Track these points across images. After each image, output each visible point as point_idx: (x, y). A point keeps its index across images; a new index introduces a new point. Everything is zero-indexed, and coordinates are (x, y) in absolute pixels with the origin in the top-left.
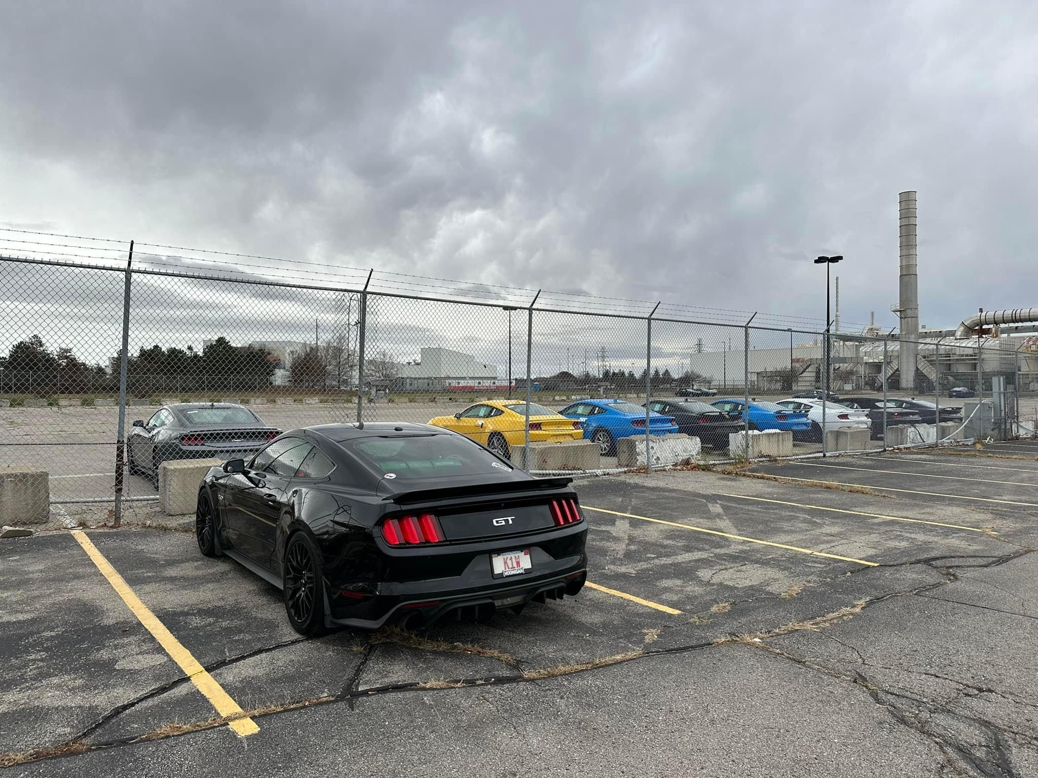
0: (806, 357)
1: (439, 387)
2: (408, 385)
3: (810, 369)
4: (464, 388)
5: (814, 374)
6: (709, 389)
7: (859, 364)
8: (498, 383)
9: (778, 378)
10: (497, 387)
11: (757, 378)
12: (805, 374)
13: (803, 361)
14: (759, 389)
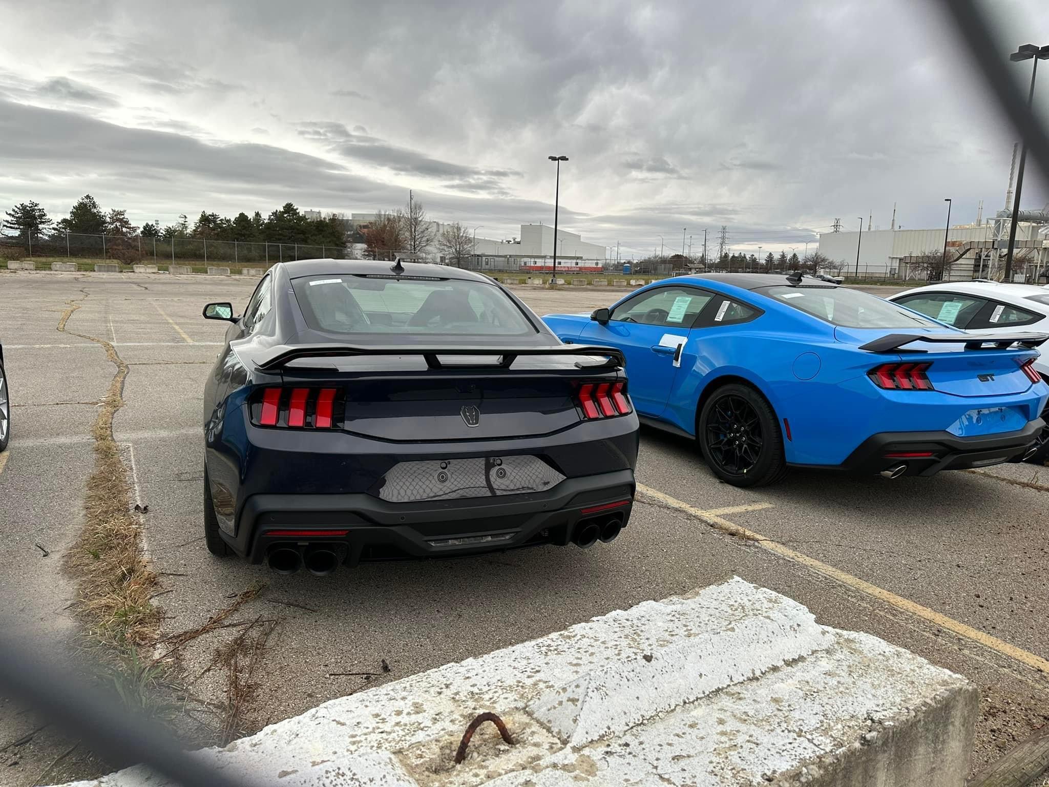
0: (965, 239)
1: (515, 267)
2: (484, 263)
3: (968, 255)
4: (541, 268)
5: (973, 262)
6: (834, 277)
7: (1036, 250)
8: (581, 264)
9: (925, 265)
10: (581, 268)
11: (899, 264)
12: (960, 261)
13: (960, 245)
14: (899, 277)
